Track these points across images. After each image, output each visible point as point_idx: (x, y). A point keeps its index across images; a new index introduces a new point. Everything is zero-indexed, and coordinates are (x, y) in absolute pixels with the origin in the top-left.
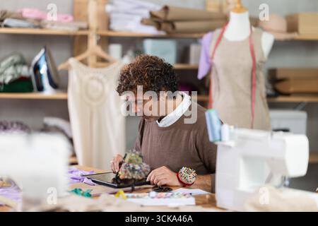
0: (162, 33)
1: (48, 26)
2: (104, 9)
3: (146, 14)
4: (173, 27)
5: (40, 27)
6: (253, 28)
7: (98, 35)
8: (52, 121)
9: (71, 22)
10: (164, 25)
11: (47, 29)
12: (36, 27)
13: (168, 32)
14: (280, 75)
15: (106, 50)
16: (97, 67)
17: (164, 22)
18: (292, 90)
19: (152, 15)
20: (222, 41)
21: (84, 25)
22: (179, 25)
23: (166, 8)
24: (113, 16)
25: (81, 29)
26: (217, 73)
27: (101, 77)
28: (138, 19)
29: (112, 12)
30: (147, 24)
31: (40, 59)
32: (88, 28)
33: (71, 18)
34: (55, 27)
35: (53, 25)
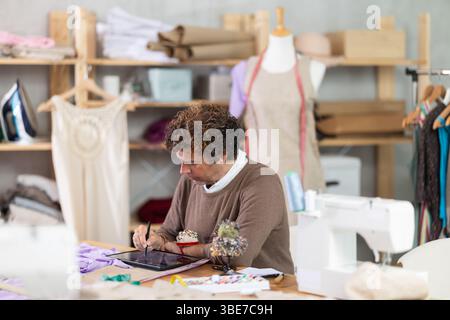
0: (175, 61)
1: (23, 54)
2: (95, 28)
3: (153, 36)
4: (190, 53)
5: (12, 56)
6: (299, 56)
7: (88, 65)
8: (30, 180)
9: (52, 48)
10: (177, 51)
11: (22, 58)
12: (7, 56)
13: (181, 60)
14: (322, 111)
15: (100, 84)
16: (89, 107)
17: (177, 47)
18: (339, 129)
19: (161, 38)
20: (260, 74)
21: (71, 52)
22: (197, 51)
23: (180, 29)
24: (107, 38)
25: (67, 57)
26: (254, 114)
27: (95, 120)
28: (144, 42)
29: (105, 33)
30: (155, 50)
31: (11, 98)
32: (76, 56)
33: (52, 42)
34: (32, 55)
35: (28, 52)
